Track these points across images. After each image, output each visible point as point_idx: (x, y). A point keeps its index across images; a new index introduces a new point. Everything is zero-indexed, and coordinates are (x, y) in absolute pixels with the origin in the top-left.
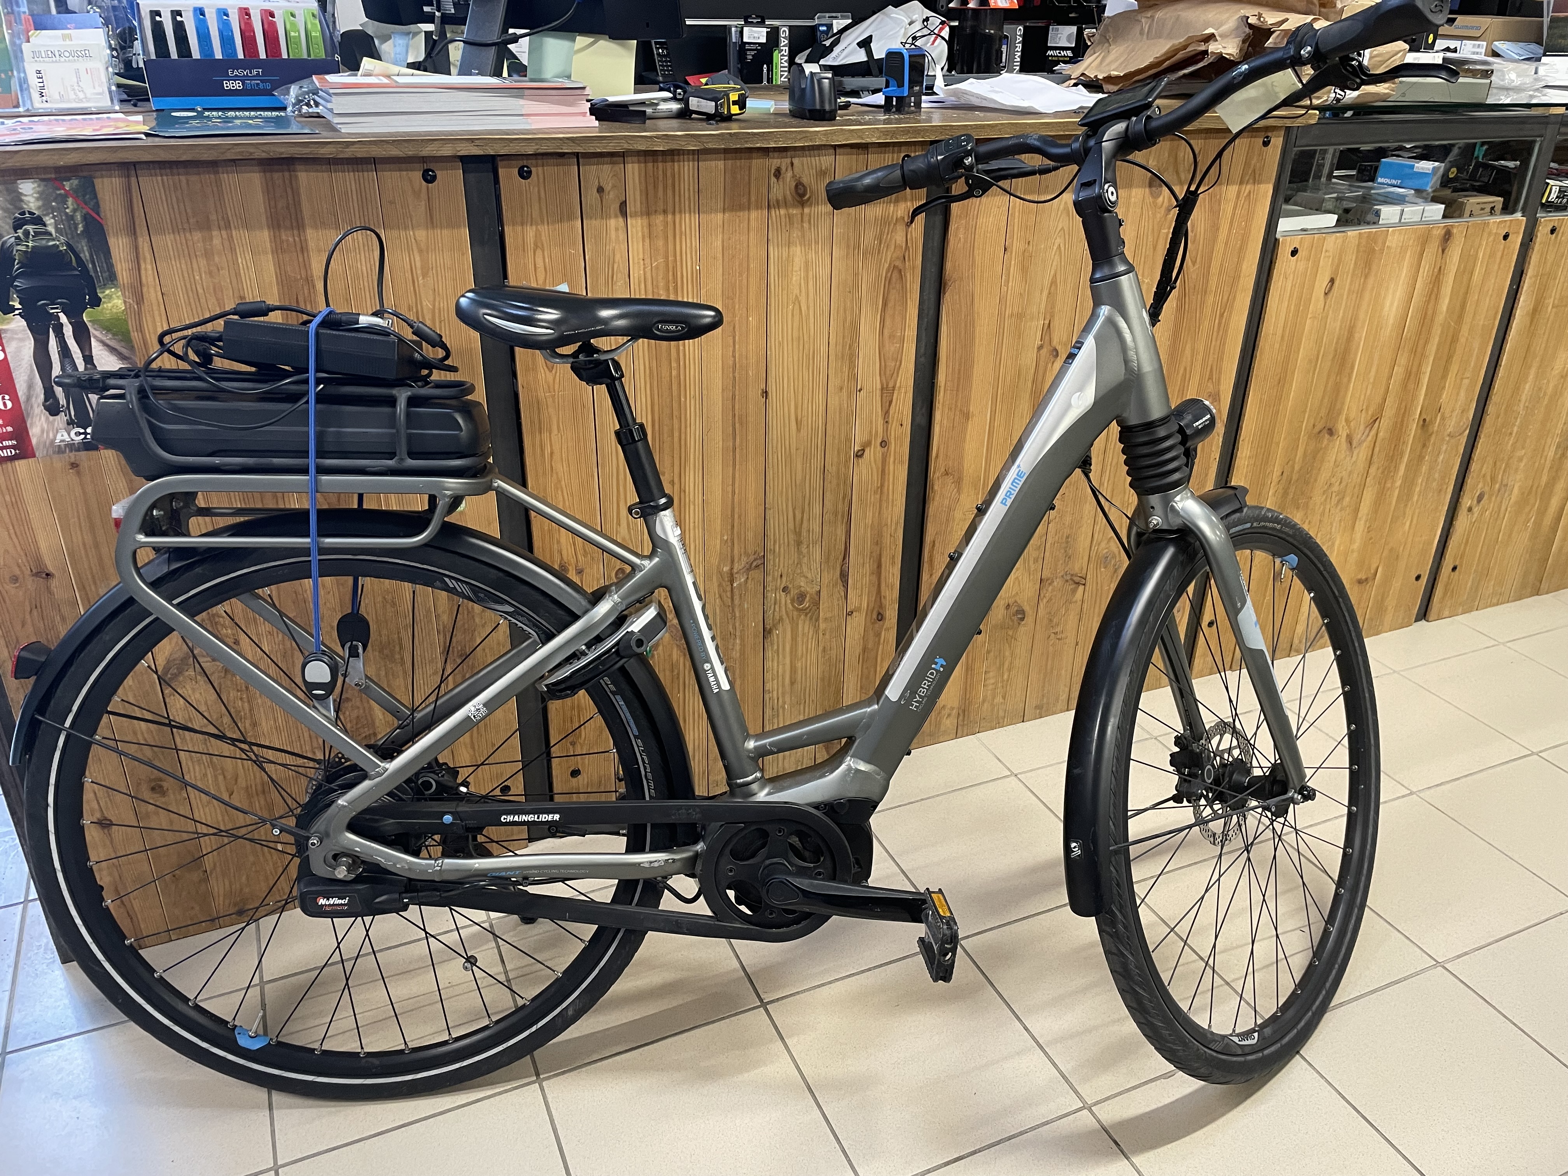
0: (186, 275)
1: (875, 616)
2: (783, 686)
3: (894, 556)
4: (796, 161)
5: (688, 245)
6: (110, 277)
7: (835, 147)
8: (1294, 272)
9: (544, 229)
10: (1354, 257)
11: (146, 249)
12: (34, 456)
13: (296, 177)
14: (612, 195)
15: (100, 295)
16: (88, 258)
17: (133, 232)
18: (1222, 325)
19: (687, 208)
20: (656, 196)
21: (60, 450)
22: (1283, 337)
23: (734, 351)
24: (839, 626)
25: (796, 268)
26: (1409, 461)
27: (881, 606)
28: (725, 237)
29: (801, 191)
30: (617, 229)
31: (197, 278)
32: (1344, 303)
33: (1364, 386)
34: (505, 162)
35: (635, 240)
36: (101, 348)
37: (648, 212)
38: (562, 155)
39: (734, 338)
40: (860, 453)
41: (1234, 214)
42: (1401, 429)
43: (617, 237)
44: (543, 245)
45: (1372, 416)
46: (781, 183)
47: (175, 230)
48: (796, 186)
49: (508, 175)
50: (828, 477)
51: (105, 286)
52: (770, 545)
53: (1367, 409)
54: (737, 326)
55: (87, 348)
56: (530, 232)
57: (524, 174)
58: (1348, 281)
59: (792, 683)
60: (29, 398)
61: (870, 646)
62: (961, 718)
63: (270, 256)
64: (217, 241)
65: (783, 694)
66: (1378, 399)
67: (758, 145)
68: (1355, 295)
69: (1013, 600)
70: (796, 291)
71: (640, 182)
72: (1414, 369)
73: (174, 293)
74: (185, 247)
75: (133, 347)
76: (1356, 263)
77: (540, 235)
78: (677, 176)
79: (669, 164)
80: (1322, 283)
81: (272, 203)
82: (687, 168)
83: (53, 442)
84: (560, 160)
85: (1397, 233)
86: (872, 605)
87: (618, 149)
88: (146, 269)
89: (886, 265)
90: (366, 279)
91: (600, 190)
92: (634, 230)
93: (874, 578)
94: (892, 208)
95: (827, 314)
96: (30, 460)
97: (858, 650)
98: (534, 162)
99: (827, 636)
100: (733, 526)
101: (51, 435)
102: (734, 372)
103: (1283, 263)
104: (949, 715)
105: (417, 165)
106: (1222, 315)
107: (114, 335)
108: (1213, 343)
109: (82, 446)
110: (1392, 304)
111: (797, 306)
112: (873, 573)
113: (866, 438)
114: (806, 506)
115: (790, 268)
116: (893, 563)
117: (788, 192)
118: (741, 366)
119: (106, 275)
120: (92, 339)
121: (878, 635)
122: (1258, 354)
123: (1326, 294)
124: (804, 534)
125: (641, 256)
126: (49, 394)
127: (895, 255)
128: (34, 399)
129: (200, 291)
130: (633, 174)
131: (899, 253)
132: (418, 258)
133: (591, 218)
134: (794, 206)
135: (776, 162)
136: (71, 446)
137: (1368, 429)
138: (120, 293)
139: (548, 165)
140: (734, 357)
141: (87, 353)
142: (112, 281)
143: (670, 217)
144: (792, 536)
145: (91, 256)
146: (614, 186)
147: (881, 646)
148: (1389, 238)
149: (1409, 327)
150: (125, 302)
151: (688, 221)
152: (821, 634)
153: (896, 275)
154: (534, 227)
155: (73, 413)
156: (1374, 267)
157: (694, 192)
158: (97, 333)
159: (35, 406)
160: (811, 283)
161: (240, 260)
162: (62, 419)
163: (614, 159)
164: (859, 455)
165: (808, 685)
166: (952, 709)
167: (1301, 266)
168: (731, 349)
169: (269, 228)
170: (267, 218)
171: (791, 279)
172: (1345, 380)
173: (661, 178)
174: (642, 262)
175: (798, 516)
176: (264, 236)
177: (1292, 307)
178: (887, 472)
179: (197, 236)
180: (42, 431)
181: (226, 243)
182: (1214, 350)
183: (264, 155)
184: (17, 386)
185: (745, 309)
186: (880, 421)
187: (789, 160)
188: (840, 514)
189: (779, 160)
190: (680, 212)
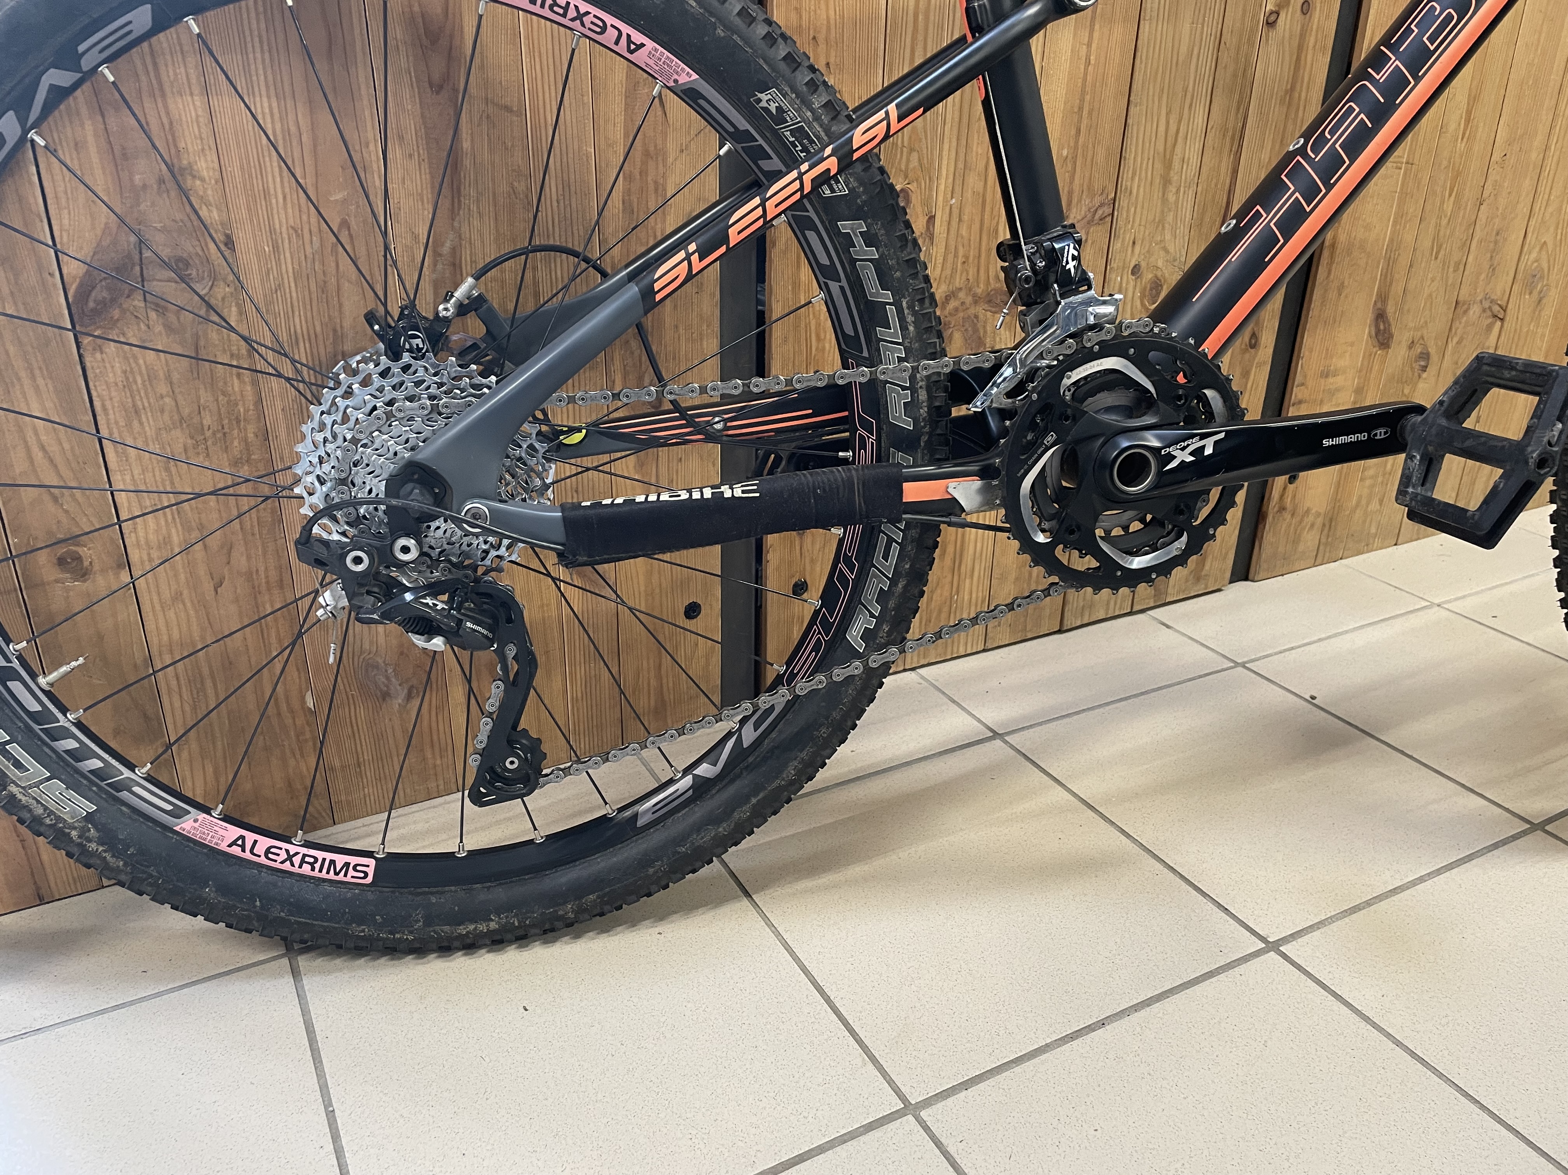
40: (1272, 18)
50: (1225, 58)
52: (1125, 182)
69: (1419, 334)
124: (1176, 164)
144: (1158, 165)
164: (1270, 24)
175: (1173, 128)
178: (1302, 62)
188: (1230, 134)
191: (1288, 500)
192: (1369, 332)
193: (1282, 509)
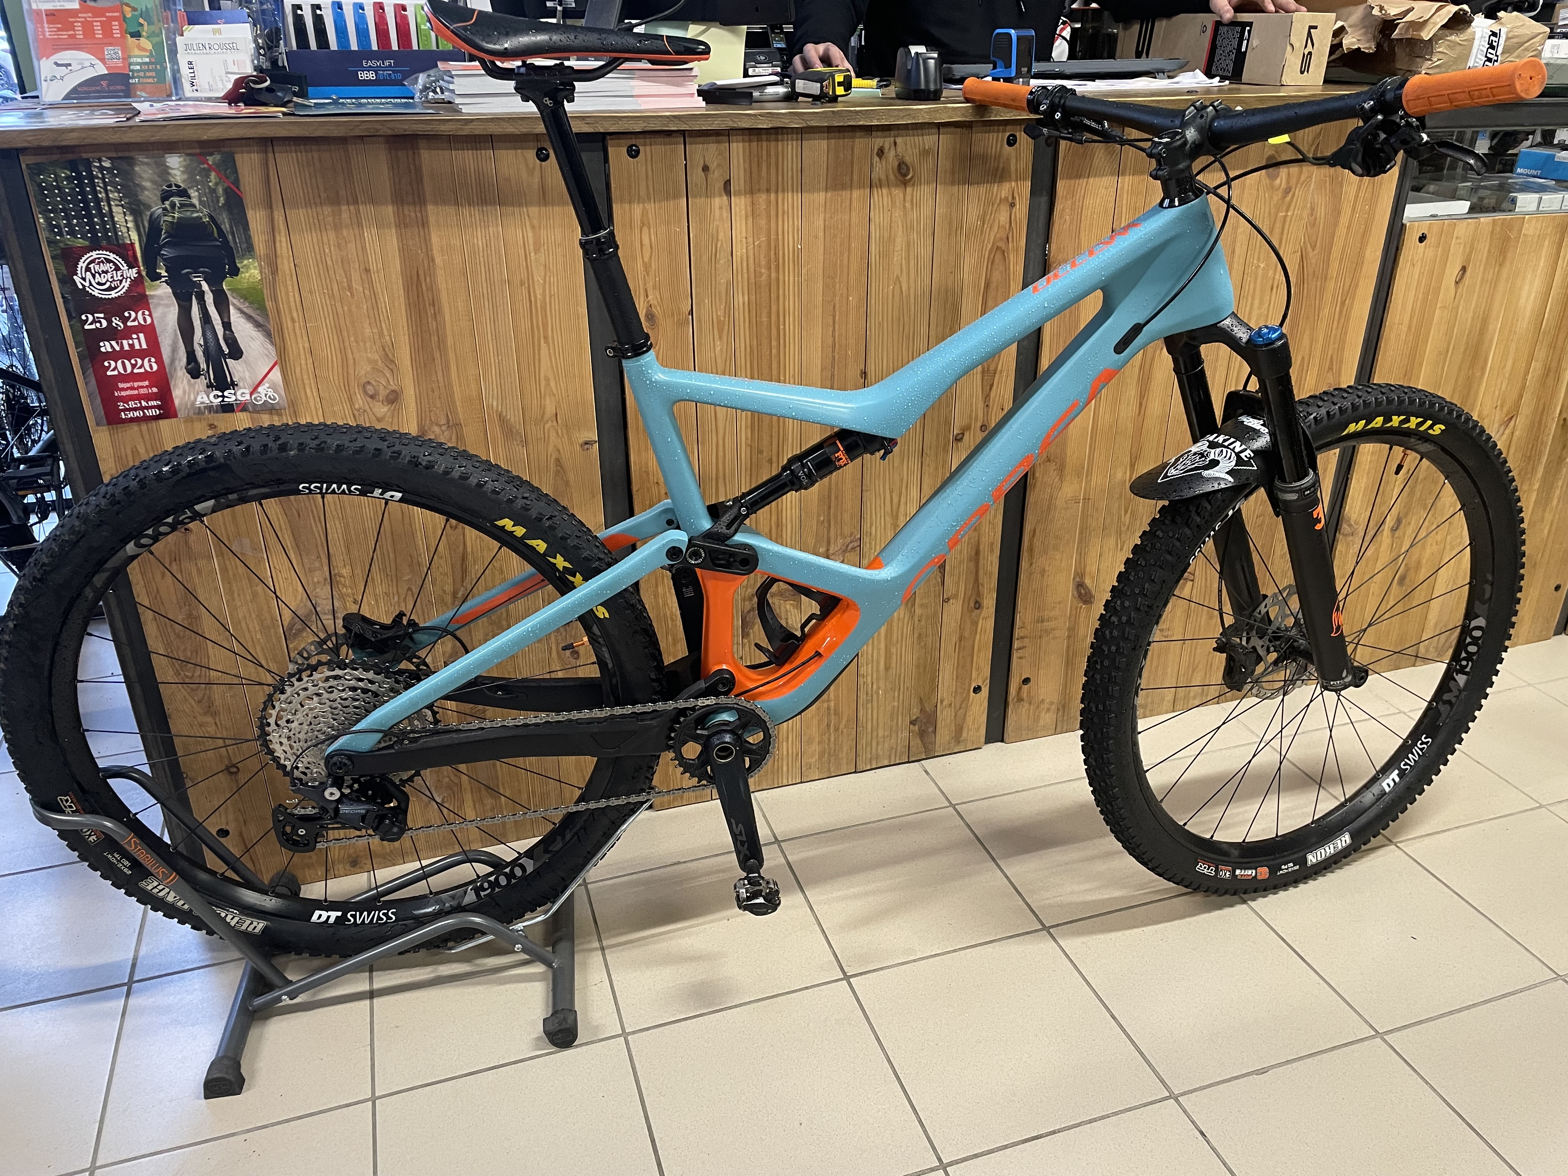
0: (317, 248)
1: (972, 604)
2: (878, 671)
3: (992, 544)
4: (899, 140)
5: (791, 223)
6: (248, 248)
7: (939, 126)
8: (1422, 259)
9: (650, 207)
10: (1488, 245)
11: (281, 222)
12: (176, 416)
13: (419, 154)
14: (716, 174)
15: (239, 265)
16: (228, 229)
17: (269, 206)
18: (1344, 314)
19: (790, 188)
20: (759, 175)
21: (199, 412)
22: (1409, 327)
23: (834, 330)
24: (936, 612)
25: (898, 248)
26: (1548, 463)
27: (978, 594)
28: (827, 216)
29: (903, 171)
30: (721, 208)
31: (327, 251)
32: (1476, 294)
33: (1499, 381)
34: (613, 141)
35: (738, 218)
36: (239, 315)
37: (751, 191)
38: (669, 133)
39: (834, 317)
40: (959, 437)
41: (1356, 197)
42: (1539, 428)
43: (721, 215)
44: (649, 224)
45: (1508, 412)
46: (884, 162)
47: (308, 204)
48: (899, 165)
49: (617, 153)
50: (927, 460)
51: (243, 257)
52: (866, 526)
53: (1502, 407)
54: (837, 306)
55: (226, 315)
56: (637, 209)
57: (633, 153)
58: (1482, 268)
59: (887, 668)
60: (173, 361)
61: (966, 635)
62: (1060, 713)
63: (394, 230)
64: (345, 215)
65: (878, 679)
66: (1515, 396)
67: (861, 123)
68: (1488, 285)
70: (897, 272)
71: (744, 162)
72: (1554, 365)
73: (306, 266)
74: (316, 221)
75: (267, 315)
76: (1489, 251)
77: (647, 212)
78: (780, 155)
79: (773, 144)
80: (1453, 271)
81: (397, 180)
82: (790, 148)
83: (193, 403)
84: (668, 139)
85: (1534, 221)
86: (969, 593)
87: (723, 127)
88: (280, 242)
89: (989, 246)
90: (481, 254)
91: (706, 169)
92: (738, 209)
93: (972, 564)
94: (996, 188)
95: (928, 295)
96: (173, 420)
97: (955, 638)
98: (642, 141)
99: (923, 623)
100: (829, 508)
101: (192, 397)
102: (833, 351)
103: (1410, 249)
104: (1048, 710)
105: (531, 144)
106: (1343, 303)
107: (250, 303)
108: (1334, 332)
109: (220, 409)
110: (1529, 296)
111: (897, 287)
112: (971, 560)
113: (966, 422)
114: (904, 489)
115: (891, 248)
116: (992, 550)
117: (891, 171)
118: (840, 346)
119: (244, 246)
120: (231, 307)
121: (975, 624)
122: (1383, 344)
123: (1457, 283)
124: (901, 517)
125: (744, 235)
126: (191, 356)
127: (998, 236)
128: (177, 362)
129: (329, 263)
130: (738, 153)
131: (1002, 234)
132: (530, 235)
133: (696, 197)
134: (896, 186)
135: (878, 141)
136: (210, 408)
137: (1503, 428)
138: (256, 264)
139: (656, 144)
140: (834, 336)
141: (226, 320)
142: (249, 252)
143: (773, 196)
144: (888, 519)
145: (231, 227)
146: (718, 165)
147: (978, 636)
148: (1526, 225)
149: (1548, 319)
150: (261, 272)
151: (791, 200)
152: (916, 619)
153: (998, 256)
154: (641, 205)
155: (212, 377)
156: (1509, 255)
157: (797, 171)
158: (235, 301)
159: (178, 369)
160: (912, 263)
161: (366, 234)
162: (202, 382)
163: (720, 138)
164: (958, 439)
165: (903, 671)
166: (1052, 703)
167: (1430, 253)
168: (831, 329)
169: (393, 202)
170: (392, 194)
171: (893, 259)
172: (1478, 374)
173: (764, 158)
174: (744, 240)
175: (895, 500)
176: (389, 211)
177: (1420, 296)
179: (327, 210)
180: (184, 392)
181: (354, 219)
182: (1335, 339)
183: (389, 132)
184: (163, 350)
185: (845, 289)
186: (981, 405)
187: (892, 139)
189: (882, 140)
190: (783, 191)
191: (1024, 695)
192: (1073, 595)
193: (1020, 700)
